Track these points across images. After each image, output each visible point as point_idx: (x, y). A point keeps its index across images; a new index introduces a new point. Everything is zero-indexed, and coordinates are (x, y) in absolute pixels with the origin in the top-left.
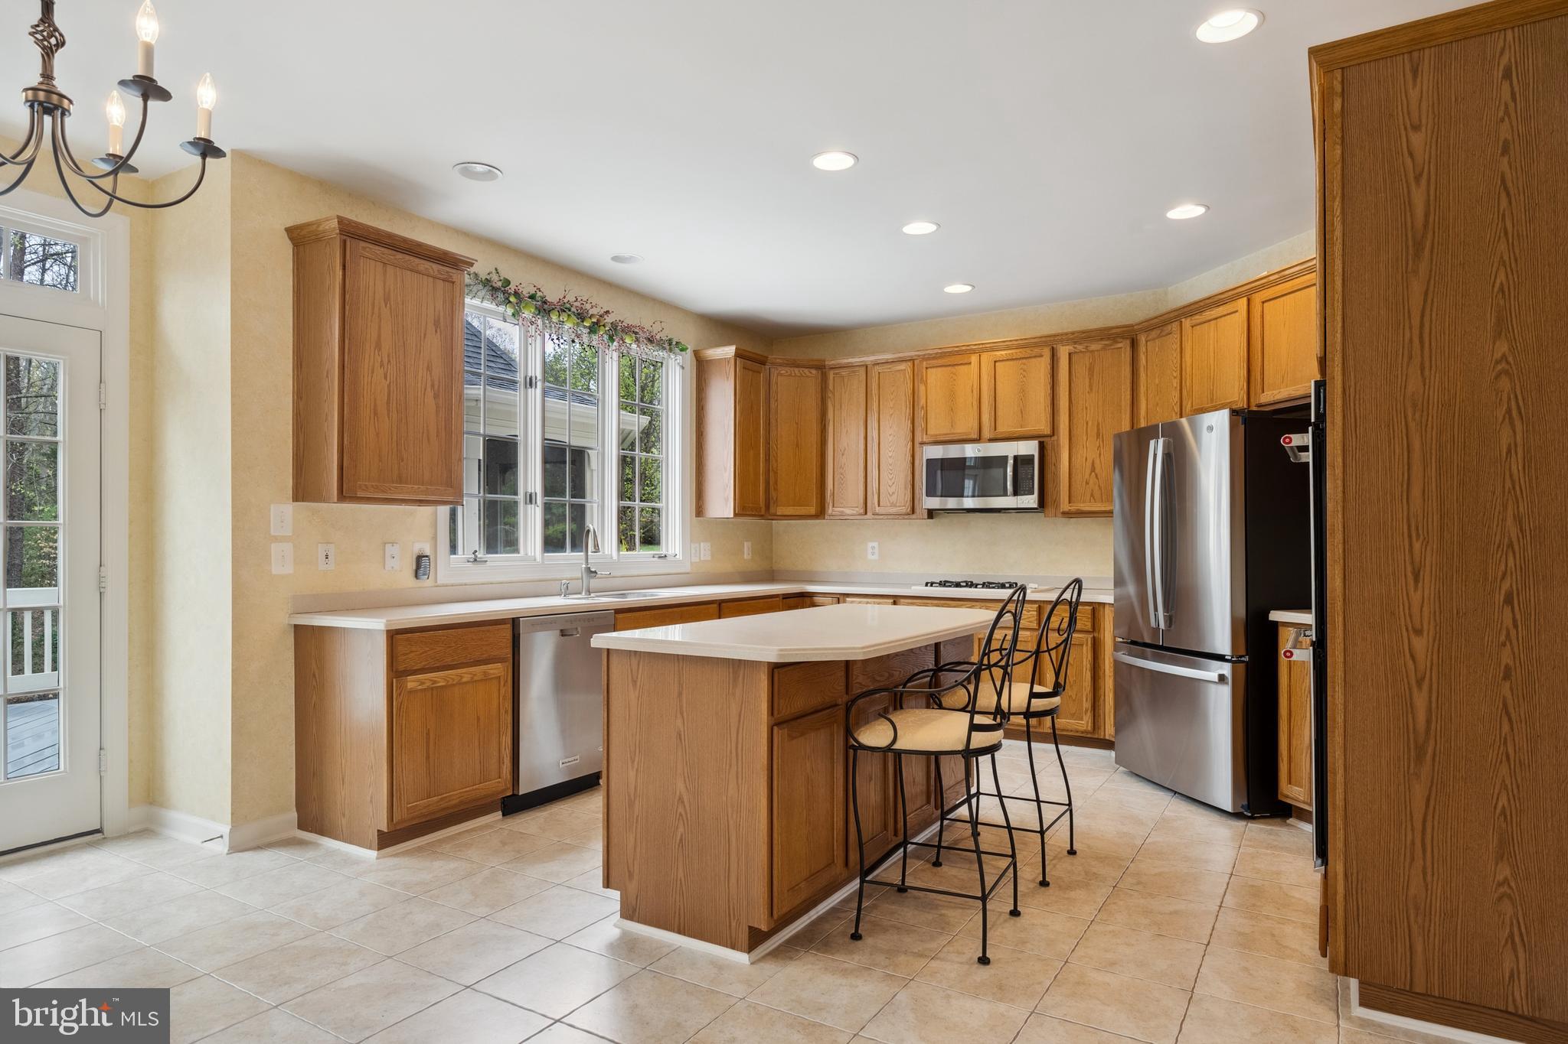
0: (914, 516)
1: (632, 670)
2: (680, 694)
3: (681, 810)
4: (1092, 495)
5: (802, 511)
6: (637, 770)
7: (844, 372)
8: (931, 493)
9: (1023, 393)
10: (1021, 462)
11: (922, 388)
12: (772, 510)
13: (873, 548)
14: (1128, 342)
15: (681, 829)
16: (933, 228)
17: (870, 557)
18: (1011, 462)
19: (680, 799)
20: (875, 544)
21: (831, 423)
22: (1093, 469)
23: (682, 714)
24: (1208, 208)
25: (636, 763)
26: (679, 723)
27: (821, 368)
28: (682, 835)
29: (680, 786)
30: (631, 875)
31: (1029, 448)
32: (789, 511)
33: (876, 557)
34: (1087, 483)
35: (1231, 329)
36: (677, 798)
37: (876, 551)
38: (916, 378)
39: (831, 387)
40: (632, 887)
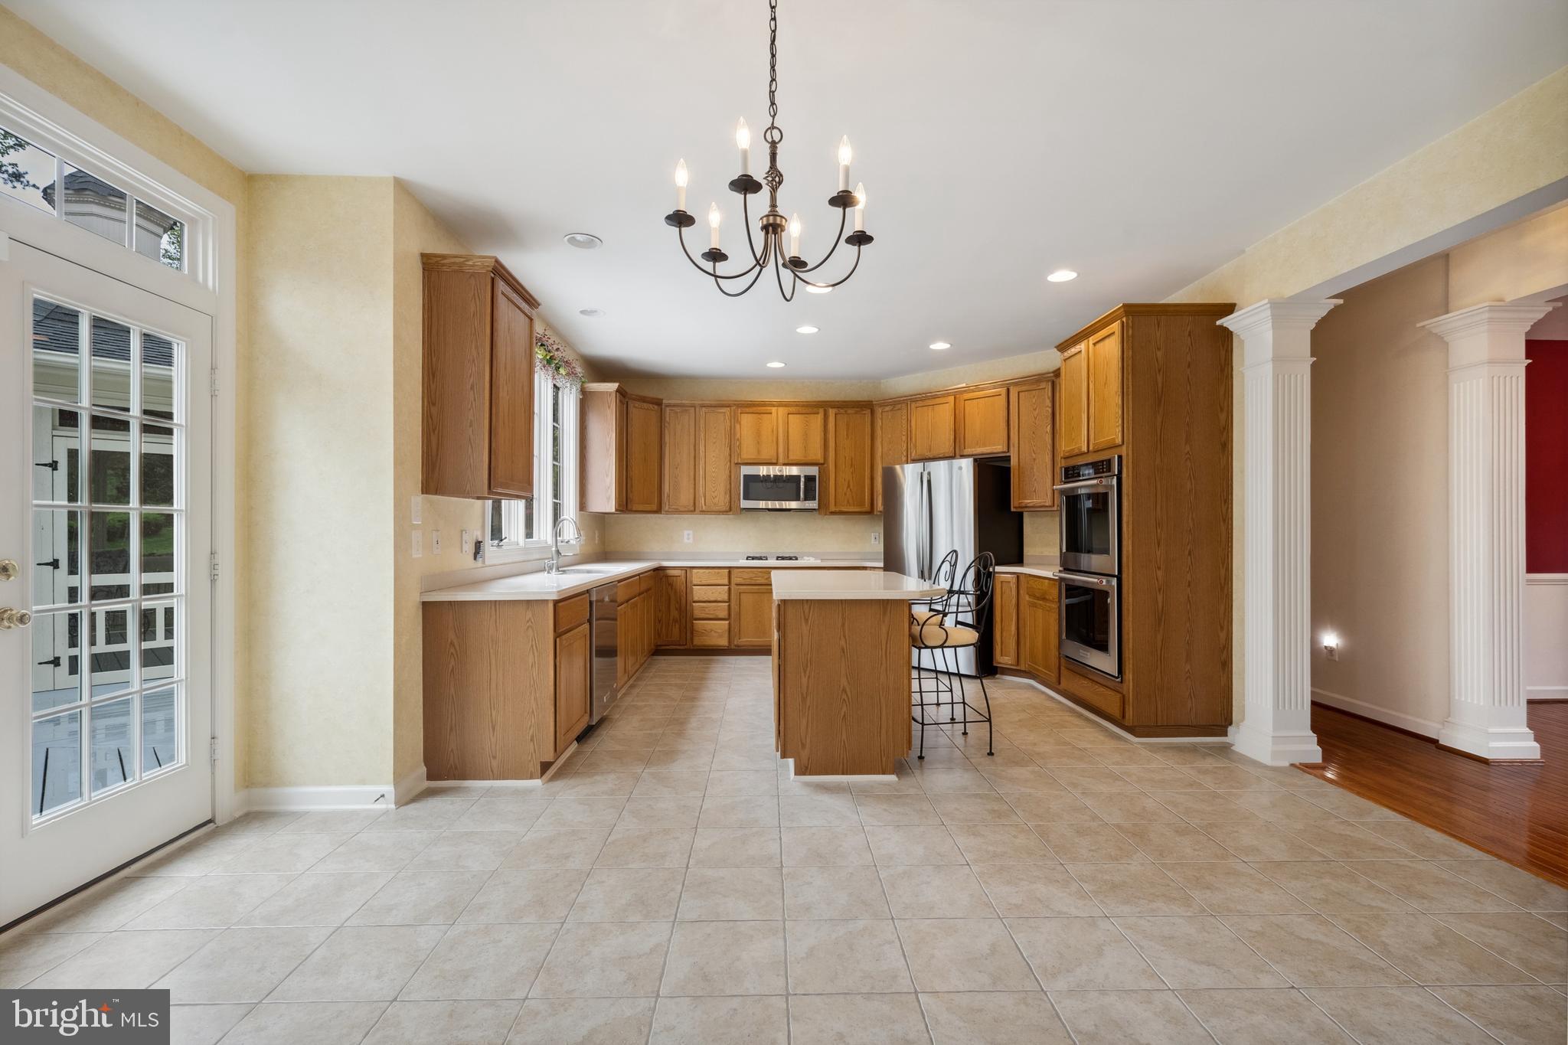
0: (731, 513)
1: (804, 612)
2: (843, 625)
3: (844, 696)
4: (848, 501)
5: (648, 507)
6: (809, 677)
7: (678, 410)
8: (746, 498)
9: (806, 436)
10: (810, 479)
11: (738, 426)
12: (629, 507)
13: (688, 535)
14: (870, 410)
15: (844, 709)
16: (816, 330)
17: (686, 541)
18: (802, 479)
19: (843, 690)
20: (691, 532)
21: (668, 445)
22: (849, 486)
23: (845, 637)
24: (951, 345)
25: (808, 672)
26: (843, 642)
27: (658, 403)
28: (845, 713)
29: (844, 682)
30: (803, 746)
31: (813, 471)
32: (641, 507)
33: (691, 541)
34: (845, 494)
35: (944, 414)
36: (841, 689)
37: (691, 536)
38: (735, 420)
39: (667, 419)
40: (805, 754)
